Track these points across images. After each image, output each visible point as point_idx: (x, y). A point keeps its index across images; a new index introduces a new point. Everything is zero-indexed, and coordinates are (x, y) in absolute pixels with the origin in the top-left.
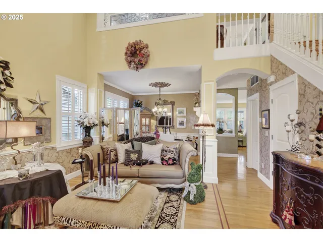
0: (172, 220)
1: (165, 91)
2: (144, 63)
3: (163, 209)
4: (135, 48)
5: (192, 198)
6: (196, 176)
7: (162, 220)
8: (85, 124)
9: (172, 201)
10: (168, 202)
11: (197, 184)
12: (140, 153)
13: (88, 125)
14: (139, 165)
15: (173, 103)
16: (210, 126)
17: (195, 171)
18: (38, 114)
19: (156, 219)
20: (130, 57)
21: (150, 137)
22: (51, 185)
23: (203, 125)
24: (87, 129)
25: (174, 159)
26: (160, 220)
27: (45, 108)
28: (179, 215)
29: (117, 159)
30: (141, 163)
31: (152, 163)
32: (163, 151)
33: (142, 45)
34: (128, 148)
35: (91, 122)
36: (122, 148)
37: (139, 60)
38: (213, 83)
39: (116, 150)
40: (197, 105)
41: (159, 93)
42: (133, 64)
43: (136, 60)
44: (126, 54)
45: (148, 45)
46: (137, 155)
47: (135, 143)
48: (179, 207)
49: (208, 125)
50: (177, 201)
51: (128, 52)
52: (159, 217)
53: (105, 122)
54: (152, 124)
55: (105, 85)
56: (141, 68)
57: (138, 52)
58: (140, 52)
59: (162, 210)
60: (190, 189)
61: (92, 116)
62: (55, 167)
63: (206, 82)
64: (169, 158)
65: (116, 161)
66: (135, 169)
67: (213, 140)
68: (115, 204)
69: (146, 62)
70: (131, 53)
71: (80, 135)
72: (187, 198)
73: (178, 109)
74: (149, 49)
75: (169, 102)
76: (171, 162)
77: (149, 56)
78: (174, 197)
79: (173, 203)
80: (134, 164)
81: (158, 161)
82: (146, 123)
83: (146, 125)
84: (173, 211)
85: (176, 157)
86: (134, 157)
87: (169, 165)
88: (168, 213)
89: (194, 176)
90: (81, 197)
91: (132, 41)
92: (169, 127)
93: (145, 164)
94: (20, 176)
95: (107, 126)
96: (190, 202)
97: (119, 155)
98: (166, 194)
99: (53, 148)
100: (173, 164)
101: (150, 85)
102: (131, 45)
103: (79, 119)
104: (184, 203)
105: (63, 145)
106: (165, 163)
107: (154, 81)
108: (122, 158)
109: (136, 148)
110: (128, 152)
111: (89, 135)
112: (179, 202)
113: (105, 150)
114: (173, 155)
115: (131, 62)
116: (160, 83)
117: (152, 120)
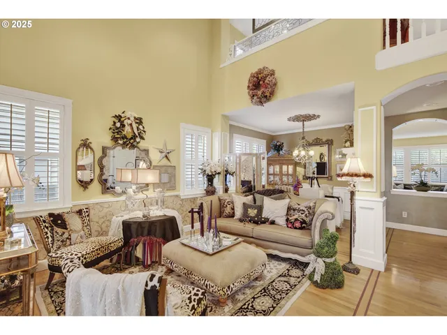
0: (278, 297)
1: (310, 126)
2: (268, 94)
3: (274, 281)
4: (258, 78)
5: (317, 277)
6: (326, 249)
7: (265, 292)
8: (207, 173)
9: (291, 276)
10: (285, 276)
11: (328, 260)
12: (260, 209)
13: (210, 174)
14: (256, 223)
15: (330, 143)
16: (360, 176)
17: (326, 241)
18: (165, 162)
19: (259, 289)
20: (252, 90)
21: (278, 189)
22: (164, 229)
23: (348, 175)
24: (210, 179)
25: (304, 222)
26: (263, 291)
27: (170, 156)
28: (291, 294)
29: (234, 213)
30: (259, 220)
31: (273, 223)
32: (289, 209)
33: (266, 73)
34: (247, 202)
35: (213, 171)
36: (239, 201)
37: (263, 93)
38: (374, 107)
39: (233, 203)
40: (348, 144)
41: (302, 130)
42: (255, 98)
43: (259, 93)
44: (249, 87)
45: (273, 71)
46: (256, 210)
47: (258, 196)
48: (295, 285)
49: (357, 175)
50: (299, 277)
51: (250, 85)
52: (264, 289)
53: (229, 170)
54: (298, 173)
55: (231, 126)
56: (265, 102)
57: (261, 83)
58: (264, 82)
59: (272, 282)
60: (316, 265)
61: (215, 164)
62: (170, 213)
63: (359, 107)
64: (296, 220)
65: (232, 216)
66: (249, 228)
67: (377, 199)
68: (208, 257)
69: (272, 93)
70: (253, 85)
71: (202, 183)
72: (311, 277)
73: (338, 150)
74: (276, 75)
75: (324, 140)
76: (298, 225)
77: (275, 84)
78: (295, 272)
79: (292, 278)
80: (250, 221)
81: (281, 221)
82: (288, 171)
83: (288, 175)
84: (285, 287)
85: (307, 220)
86: (252, 212)
87: (296, 228)
88: (276, 287)
89: (323, 248)
90: (183, 244)
91: (255, 70)
92: (317, 178)
93: (264, 222)
94: (144, 216)
95: (232, 175)
96: (315, 284)
97: (235, 208)
98: (288, 266)
99: (177, 196)
100: (301, 228)
101: (289, 120)
102: (253, 76)
103: (201, 167)
104: (306, 284)
105: (186, 194)
106: (290, 226)
107: (293, 115)
108: (239, 212)
109: (258, 203)
110: (246, 206)
111: (212, 185)
112: (299, 280)
113: (223, 202)
114: (303, 215)
115: (253, 96)
116: (301, 115)
117: (298, 168)
